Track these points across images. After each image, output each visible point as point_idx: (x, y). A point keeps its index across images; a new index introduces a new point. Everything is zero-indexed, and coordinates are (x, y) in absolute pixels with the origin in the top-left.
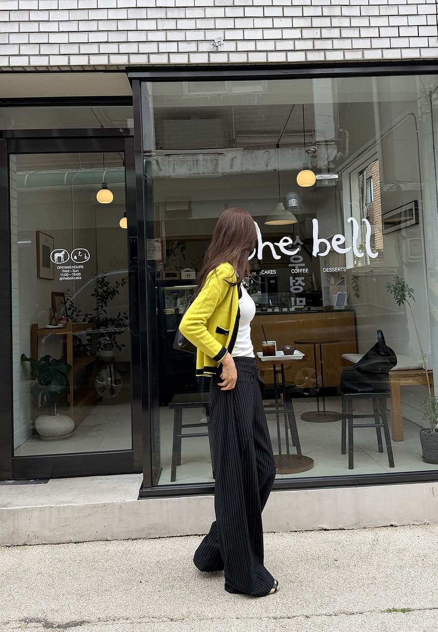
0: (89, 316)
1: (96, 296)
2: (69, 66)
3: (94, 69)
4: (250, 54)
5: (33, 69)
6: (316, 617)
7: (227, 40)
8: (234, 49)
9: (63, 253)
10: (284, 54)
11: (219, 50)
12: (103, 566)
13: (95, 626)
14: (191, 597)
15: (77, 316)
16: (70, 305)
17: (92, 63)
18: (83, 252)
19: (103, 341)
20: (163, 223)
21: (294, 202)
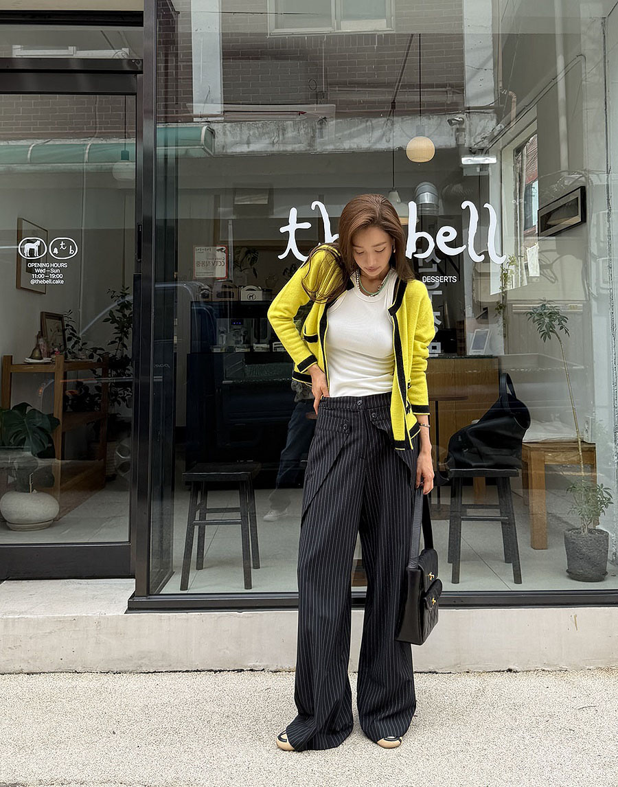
0: (98, 352)
1: (111, 323)
9: (38, 243)
12: (63, 708)
15: (80, 350)
16: (71, 334)
18: (68, 243)
20: (230, 222)
21: (427, 198)
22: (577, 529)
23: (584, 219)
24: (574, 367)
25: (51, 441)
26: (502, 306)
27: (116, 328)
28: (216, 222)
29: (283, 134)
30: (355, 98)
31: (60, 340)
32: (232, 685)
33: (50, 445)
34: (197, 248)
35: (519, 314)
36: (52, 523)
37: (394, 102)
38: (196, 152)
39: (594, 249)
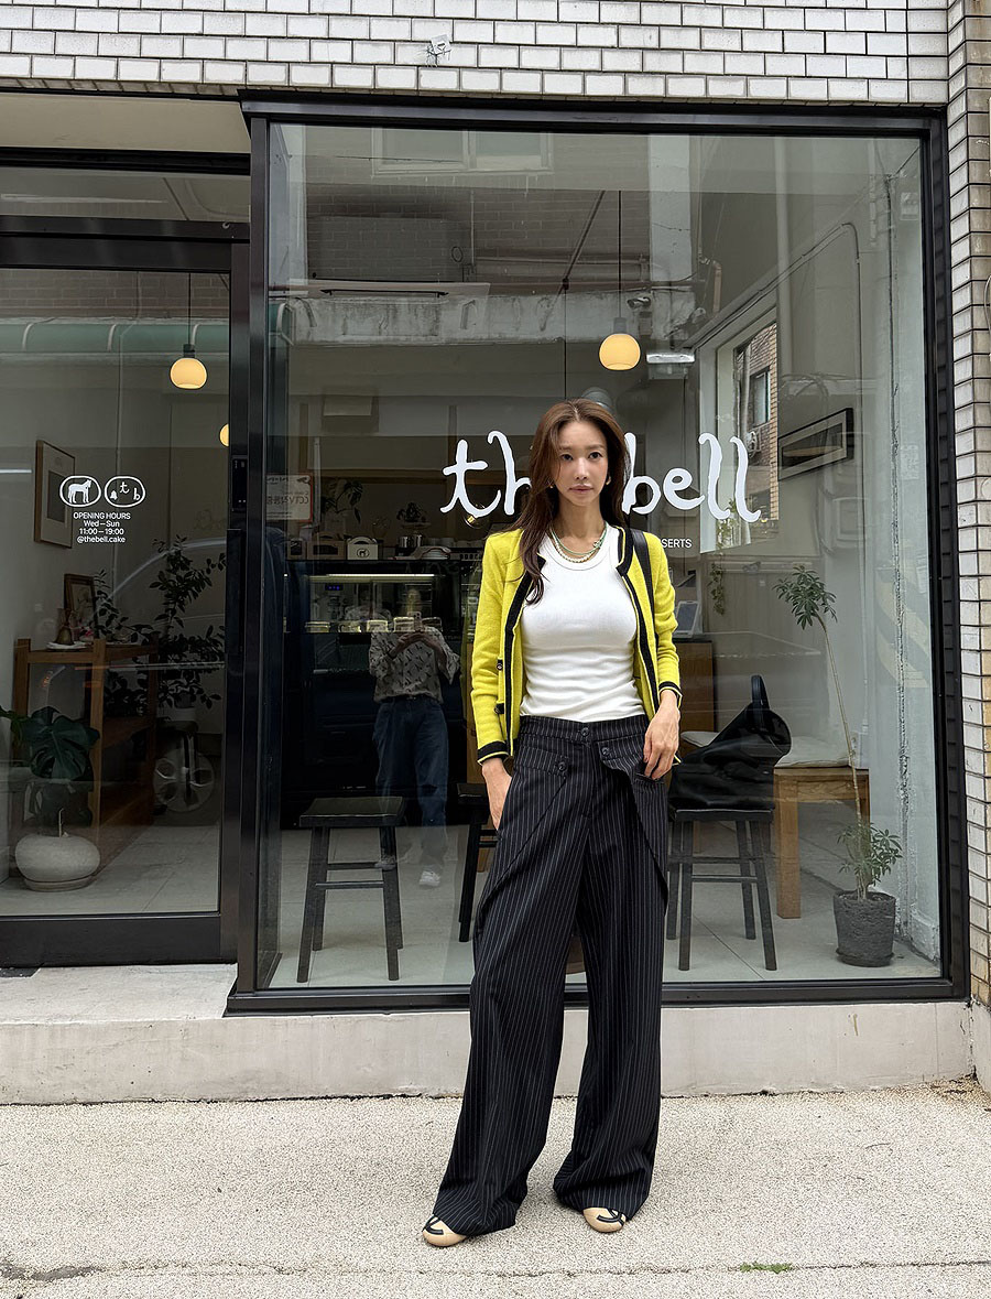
0: (144, 630)
1: (161, 589)
2: (117, 81)
3: (171, 92)
4: (506, 75)
5: (38, 85)
6: (588, 1276)
7: (458, 43)
8: (472, 63)
9: (88, 484)
10: (578, 78)
11: (441, 63)
12: (141, 1154)
13: (114, 1279)
14: (326, 1225)
16: (104, 604)
17: (166, 77)
18: (131, 484)
19: (174, 687)
20: (317, 441)
22: (852, 892)
27: (167, 596)
29: (394, 317)
31: (90, 615)
32: (378, 1118)
34: (269, 477)
36: (91, 880)
37: (565, 280)
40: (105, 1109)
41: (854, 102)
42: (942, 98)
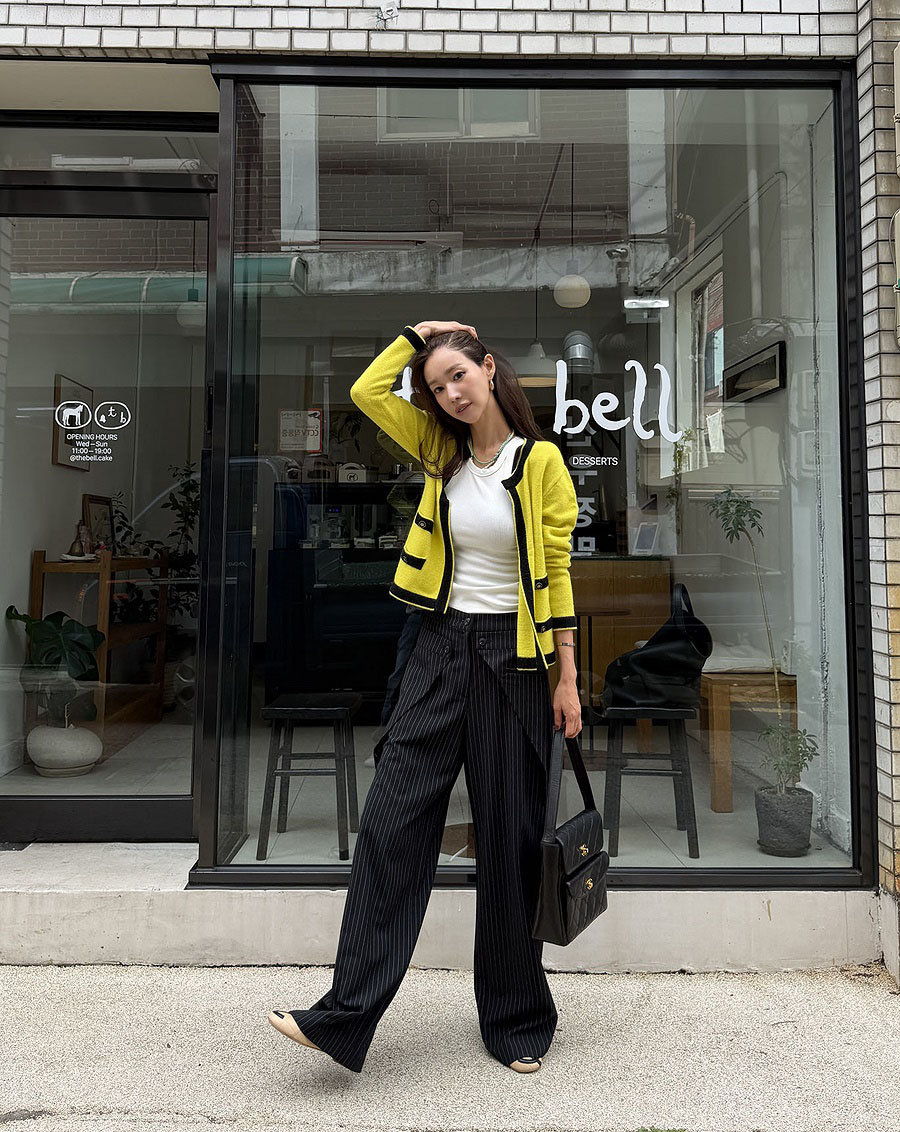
1: (172, 508)
2: (100, 48)
3: (149, 57)
4: (448, 37)
5: (32, 53)
7: (404, 8)
8: (418, 26)
9: (80, 408)
10: (514, 38)
12: (103, 1012)
13: (62, 1123)
14: (260, 1080)
15: (133, 543)
16: (121, 522)
17: (144, 44)
18: (118, 409)
20: (326, 380)
21: (579, 351)
22: (772, 788)
23: (783, 384)
24: (768, 573)
25: (93, 662)
26: (675, 492)
27: (178, 515)
28: (308, 379)
29: (395, 268)
30: (489, 223)
31: (107, 532)
33: (93, 667)
34: (284, 412)
35: (697, 501)
36: (94, 767)
37: (538, 228)
38: (283, 289)
39: (794, 419)
40: (77, 970)
41: (769, 56)
42: (851, 51)
